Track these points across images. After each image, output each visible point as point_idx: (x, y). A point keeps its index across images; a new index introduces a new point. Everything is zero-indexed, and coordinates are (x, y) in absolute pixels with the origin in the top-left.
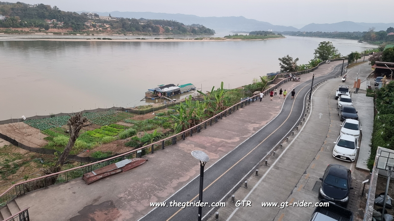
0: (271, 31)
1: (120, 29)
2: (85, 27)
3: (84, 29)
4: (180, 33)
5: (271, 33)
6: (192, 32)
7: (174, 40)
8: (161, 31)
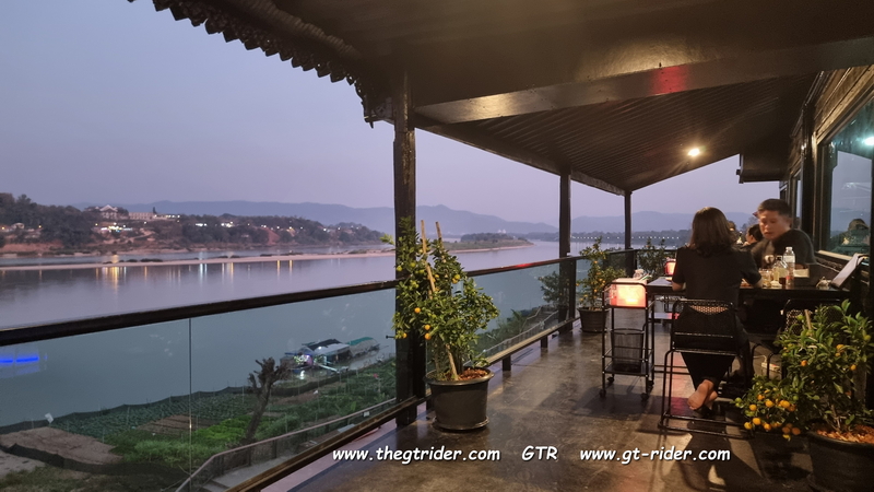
0: (504, 232)
1: (177, 239)
2: (93, 237)
3: (91, 241)
4: (313, 243)
5: (504, 236)
6: (341, 239)
7: (305, 257)
8: (271, 239)
